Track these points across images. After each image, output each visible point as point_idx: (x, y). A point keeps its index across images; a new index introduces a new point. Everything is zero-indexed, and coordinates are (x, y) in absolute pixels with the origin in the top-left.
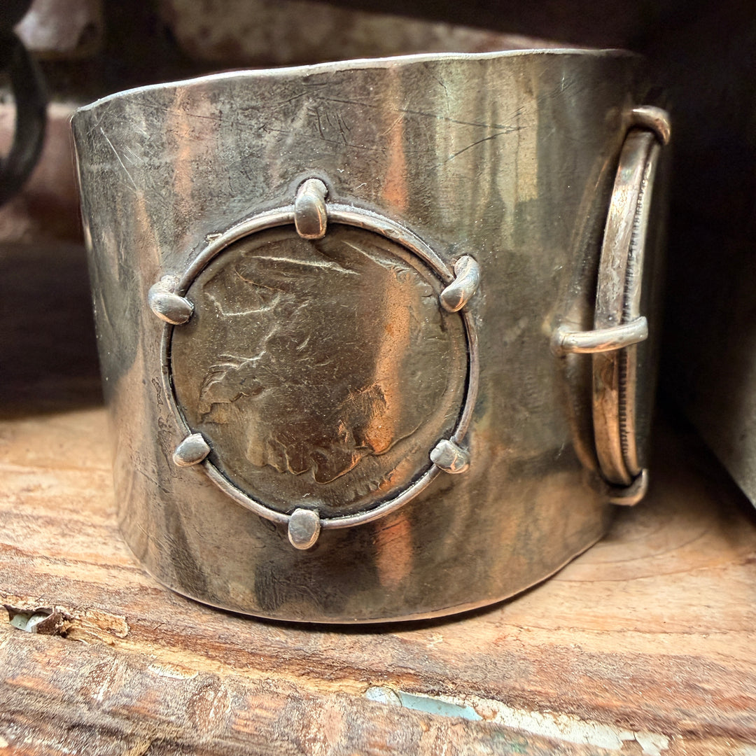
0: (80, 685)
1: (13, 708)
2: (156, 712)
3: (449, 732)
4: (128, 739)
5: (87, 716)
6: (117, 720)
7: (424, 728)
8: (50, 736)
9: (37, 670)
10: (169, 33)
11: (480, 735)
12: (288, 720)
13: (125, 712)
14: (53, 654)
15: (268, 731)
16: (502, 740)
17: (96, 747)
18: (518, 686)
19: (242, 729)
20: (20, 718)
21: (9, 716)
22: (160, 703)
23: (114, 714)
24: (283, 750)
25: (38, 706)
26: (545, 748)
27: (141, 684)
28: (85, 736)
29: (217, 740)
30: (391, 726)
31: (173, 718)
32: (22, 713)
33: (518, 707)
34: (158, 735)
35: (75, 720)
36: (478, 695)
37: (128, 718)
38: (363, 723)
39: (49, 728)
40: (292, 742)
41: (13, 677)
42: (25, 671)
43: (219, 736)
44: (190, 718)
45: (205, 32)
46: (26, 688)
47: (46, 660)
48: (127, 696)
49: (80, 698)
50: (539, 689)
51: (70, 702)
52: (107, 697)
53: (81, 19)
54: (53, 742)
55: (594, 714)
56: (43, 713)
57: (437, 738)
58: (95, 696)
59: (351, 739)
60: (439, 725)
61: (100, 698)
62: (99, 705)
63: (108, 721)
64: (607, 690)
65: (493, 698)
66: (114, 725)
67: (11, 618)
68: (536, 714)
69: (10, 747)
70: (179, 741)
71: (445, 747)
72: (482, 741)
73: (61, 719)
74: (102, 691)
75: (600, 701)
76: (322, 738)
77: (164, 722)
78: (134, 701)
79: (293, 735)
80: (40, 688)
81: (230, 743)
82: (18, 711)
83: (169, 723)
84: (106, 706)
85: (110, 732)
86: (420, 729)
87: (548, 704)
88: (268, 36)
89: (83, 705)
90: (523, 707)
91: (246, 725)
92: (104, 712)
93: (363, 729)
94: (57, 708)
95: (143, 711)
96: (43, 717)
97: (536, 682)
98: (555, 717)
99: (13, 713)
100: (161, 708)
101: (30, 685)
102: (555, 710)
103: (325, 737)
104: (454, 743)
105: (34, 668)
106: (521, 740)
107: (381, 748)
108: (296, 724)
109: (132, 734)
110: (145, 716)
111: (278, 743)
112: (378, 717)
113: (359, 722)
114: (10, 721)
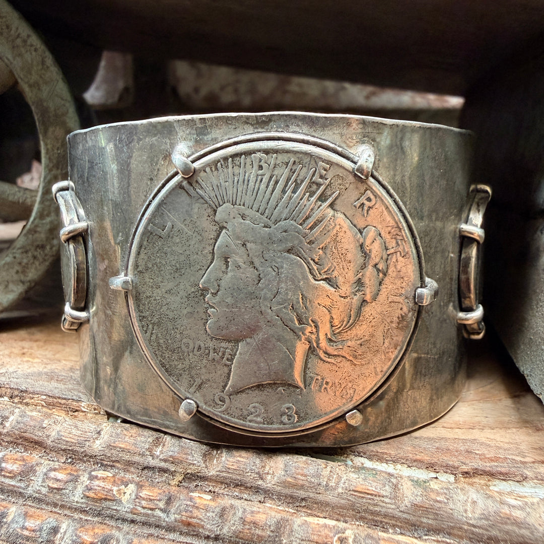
0: (148, 446)
1: (114, 459)
2: (187, 459)
3: (337, 469)
4: (173, 474)
5: (153, 462)
6: (167, 464)
7: (324, 466)
8: (133, 473)
9: (126, 439)
10: (174, 91)
11: (353, 470)
12: (254, 463)
13: (171, 459)
14: (133, 432)
15: (244, 468)
16: (364, 472)
17: (156, 478)
18: (374, 450)
19: (230, 467)
20: (117, 465)
21: (112, 464)
22: (189, 455)
23: (165, 461)
24: (252, 477)
25: (127, 457)
26: (386, 476)
27: (179, 445)
28: (150, 474)
29: (218, 473)
30: (307, 465)
31: (195, 462)
32: (118, 462)
33: (375, 461)
34: (188, 471)
35: (146, 464)
36: (354, 455)
37: (173, 463)
38: (292, 464)
39: (132, 469)
40: (257, 473)
41: (114, 443)
42: (120, 439)
43: (219, 471)
44: (204, 462)
45: (197, 90)
46: (120, 448)
47: (131, 434)
48: (172, 452)
49: (148, 453)
50: (386, 451)
51: (143, 455)
52: (161, 452)
53: (121, 85)
54: (135, 476)
55: (415, 464)
56: (129, 461)
57: (331, 472)
58: (155, 453)
59: (286, 471)
60: (332, 466)
61: (158, 453)
62: (158, 457)
63: (163, 465)
64: (422, 452)
65: (362, 456)
66: (165, 466)
67: (108, 419)
68: (384, 465)
69: (114, 476)
70: (199, 474)
71: (335, 476)
72: (353, 472)
73: (138, 464)
74: (159, 451)
75: (418, 457)
76: (272, 473)
77: (191, 464)
78: (176, 454)
79: (257, 470)
80: (128, 447)
81: (224, 474)
82: (116, 460)
83: (194, 464)
84: (161, 457)
85: (164, 471)
86: (322, 467)
87: (391, 459)
88: (236, 91)
89: (149, 457)
90: (377, 461)
91: (232, 465)
92: (160, 460)
93: (292, 466)
94: (137, 459)
95: (180, 459)
96: (129, 463)
97: (385, 448)
98: (394, 465)
99: (114, 462)
100: (190, 457)
101: (123, 446)
102: (394, 462)
103: (273, 472)
104: (339, 474)
105: (125, 438)
106: (374, 472)
107: (302, 475)
108: (258, 465)
109: (175, 471)
110: (182, 461)
111: (250, 474)
112: (300, 461)
113: (290, 463)
114: (111, 466)
